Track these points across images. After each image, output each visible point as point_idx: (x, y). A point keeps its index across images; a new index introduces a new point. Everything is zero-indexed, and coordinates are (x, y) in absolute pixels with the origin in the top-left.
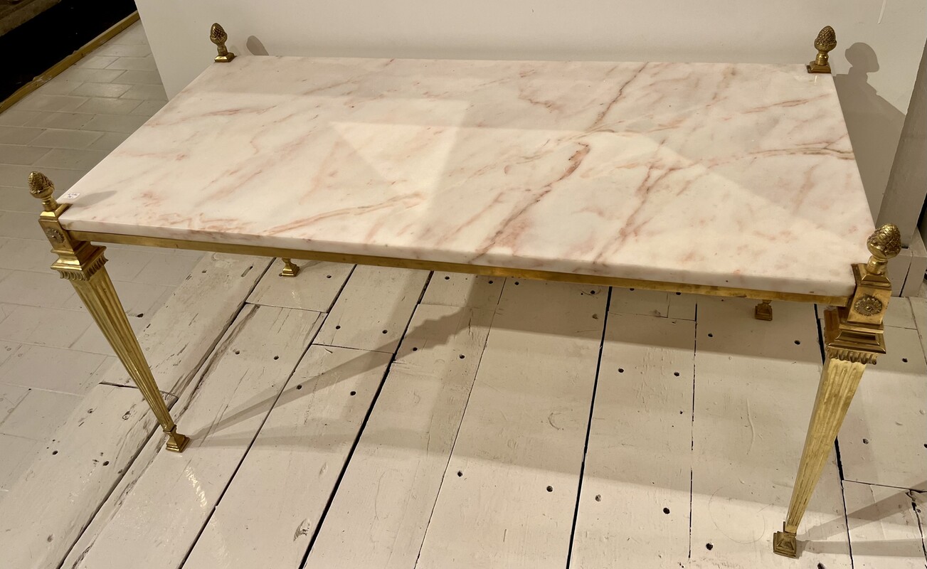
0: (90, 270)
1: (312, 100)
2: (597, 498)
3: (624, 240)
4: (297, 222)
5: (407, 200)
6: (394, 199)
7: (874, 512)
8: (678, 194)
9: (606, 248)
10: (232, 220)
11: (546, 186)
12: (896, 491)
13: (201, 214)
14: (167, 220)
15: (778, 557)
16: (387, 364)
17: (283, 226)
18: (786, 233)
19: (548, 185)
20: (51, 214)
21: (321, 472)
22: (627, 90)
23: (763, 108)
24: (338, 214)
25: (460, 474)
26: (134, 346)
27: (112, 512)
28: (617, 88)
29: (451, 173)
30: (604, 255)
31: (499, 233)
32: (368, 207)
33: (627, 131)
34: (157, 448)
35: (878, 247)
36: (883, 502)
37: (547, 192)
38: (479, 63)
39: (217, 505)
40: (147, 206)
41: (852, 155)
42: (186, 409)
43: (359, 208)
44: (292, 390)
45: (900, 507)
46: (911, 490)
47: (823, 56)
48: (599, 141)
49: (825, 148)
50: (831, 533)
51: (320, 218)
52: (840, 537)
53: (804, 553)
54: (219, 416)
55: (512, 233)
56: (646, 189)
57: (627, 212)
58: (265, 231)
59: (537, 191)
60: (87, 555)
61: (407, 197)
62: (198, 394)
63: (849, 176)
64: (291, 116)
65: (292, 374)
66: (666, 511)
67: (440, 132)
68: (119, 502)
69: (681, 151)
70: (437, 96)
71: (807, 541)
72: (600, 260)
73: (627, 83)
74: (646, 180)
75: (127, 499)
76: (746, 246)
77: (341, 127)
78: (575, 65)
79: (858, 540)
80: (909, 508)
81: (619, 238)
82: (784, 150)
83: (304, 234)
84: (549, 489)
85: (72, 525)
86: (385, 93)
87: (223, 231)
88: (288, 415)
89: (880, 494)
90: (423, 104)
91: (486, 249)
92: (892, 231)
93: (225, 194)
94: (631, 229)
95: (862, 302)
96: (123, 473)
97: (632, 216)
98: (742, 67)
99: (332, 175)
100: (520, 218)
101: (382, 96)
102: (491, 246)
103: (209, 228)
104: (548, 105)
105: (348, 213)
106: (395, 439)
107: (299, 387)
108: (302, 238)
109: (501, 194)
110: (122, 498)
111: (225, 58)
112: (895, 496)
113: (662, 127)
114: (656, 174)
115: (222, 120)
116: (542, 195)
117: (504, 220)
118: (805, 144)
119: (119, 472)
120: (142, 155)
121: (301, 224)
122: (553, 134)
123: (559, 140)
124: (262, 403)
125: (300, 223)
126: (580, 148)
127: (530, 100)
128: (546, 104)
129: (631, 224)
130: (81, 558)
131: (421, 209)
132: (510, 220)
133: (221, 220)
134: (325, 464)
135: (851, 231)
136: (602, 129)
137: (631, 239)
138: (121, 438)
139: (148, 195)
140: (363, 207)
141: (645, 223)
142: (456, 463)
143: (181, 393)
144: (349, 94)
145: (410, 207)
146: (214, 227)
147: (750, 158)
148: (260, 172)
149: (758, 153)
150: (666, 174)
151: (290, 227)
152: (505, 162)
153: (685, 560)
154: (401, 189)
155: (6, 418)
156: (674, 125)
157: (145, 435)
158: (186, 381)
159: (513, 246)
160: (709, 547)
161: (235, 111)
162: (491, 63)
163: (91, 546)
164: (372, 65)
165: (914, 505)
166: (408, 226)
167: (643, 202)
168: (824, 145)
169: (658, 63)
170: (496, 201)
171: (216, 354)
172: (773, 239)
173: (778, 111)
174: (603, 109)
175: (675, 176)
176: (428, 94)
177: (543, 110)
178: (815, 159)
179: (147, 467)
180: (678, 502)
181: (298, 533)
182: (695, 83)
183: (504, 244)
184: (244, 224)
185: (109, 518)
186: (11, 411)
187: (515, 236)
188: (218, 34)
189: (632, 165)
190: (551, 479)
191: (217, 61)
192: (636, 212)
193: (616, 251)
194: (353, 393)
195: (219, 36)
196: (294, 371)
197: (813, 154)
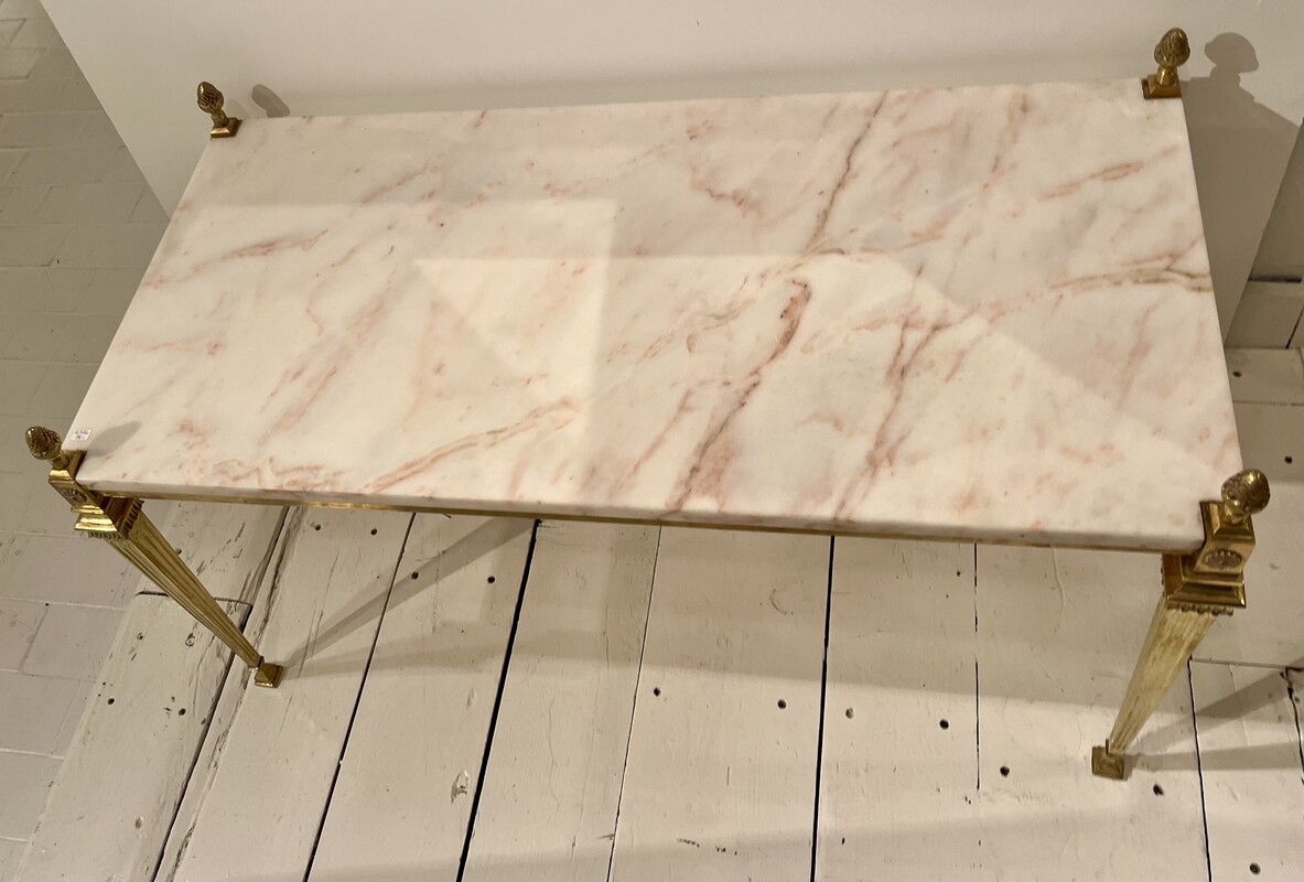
0: (126, 524)
1: (375, 214)
2: (848, 714)
3: (874, 475)
4: (408, 466)
5: (553, 414)
6: (535, 414)
7: (1233, 706)
8: (948, 379)
9: (849, 490)
10: (317, 468)
11: (751, 374)
12: (1266, 672)
13: (271, 460)
14: (224, 472)
15: (1098, 779)
16: (531, 530)
17: (389, 476)
18: (1106, 448)
19: (756, 372)
20: (64, 473)
21: (469, 702)
22: (861, 158)
23: (1072, 187)
24: (462, 447)
25: (657, 692)
26: (196, 587)
27: (209, 779)
28: (842, 156)
29: (611, 355)
30: (848, 504)
31: (695, 470)
32: (501, 431)
33: (865, 250)
34: (242, 682)
35: (1236, 503)
36: (1246, 691)
37: (755, 385)
38: (621, 111)
39: (341, 758)
40: (190, 448)
41: (1208, 282)
42: (266, 621)
43: (489, 433)
44: (404, 581)
45: (1270, 696)
46: (1287, 669)
47: (1168, 74)
48: (825, 274)
49: (1168, 269)
50: (1173, 740)
51: (438, 457)
52: (1184, 746)
53: (1135, 772)
54: (314, 629)
55: (714, 471)
56: (899, 372)
57: (874, 420)
58: (367, 486)
59: (741, 385)
60: (191, 840)
61: (552, 408)
62: (278, 598)
63: (1202, 325)
64: (353, 251)
65: (401, 556)
66: (944, 724)
67: (581, 271)
68: (213, 764)
69: (947, 291)
70: (565, 191)
71: (1139, 755)
72: (843, 515)
73: (857, 142)
74: (899, 353)
75: (222, 757)
76: (1049, 476)
77: (432, 267)
78: (774, 105)
79: (1209, 748)
80: (1282, 696)
81: (867, 470)
82: (1105, 276)
83: (422, 489)
84: (782, 705)
85: (162, 801)
86: (485, 190)
87: (308, 489)
88: (407, 620)
89: (1243, 677)
90: (546, 210)
91: (680, 502)
92: (1256, 481)
93: (292, 418)
94: (882, 452)
95: (1213, 557)
96: (208, 723)
97: (883, 427)
98: (1039, 92)
99: (438, 370)
100: (723, 438)
101: (481, 198)
102: (687, 494)
103: (288, 484)
104: (739, 200)
105: (475, 444)
106: (562, 647)
107: (415, 576)
108: (420, 495)
109: (688, 394)
110: (216, 758)
111: (226, 131)
112: (1264, 680)
113: (918, 238)
114: (914, 337)
115: (254, 265)
116: (747, 393)
117: (699, 445)
118: (1137, 262)
119: (203, 723)
120: (155, 348)
121: (414, 469)
122: (752, 264)
123: (762, 276)
124: (369, 605)
125: (412, 469)
126: (796, 291)
127: (709, 190)
128: (734, 198)
129: (881, 442)
130: (186, 844)
131: (577, 429)
132: (707, 445)
133: (300, 469)
134: (472, 690)
135: (1201, 439)
136: (827, 246)
137: (884, 472)
138: (192, 675)
139: (186, 427)
140: (494, 432)
141: (902, 439)
142: (650, 676)
143: (255, 598)
144: (431, 195)
145: (561, 427)
146: (294, 483)
147: (1052, 296)
148: (334, 372)
149: (1066, 284)
150: (928, 339)
151: (399, 476)
152: (686, 327)
153: (972, 793)
154: (543, 393)
155: (28, 651)
156: (934, 232)
157: (222, 666)
158: (257, 579)
159: (717, 495)
160: (1004, 771)
161: (268, 247)
162: (639, 109)
163: (194, 827)
164: (453, 126)
165: (1290, 691)
166: (565, 464)
167: (897, 399)
168: (1165, 262)
169: (903, 92)
170: (683, 407)
171: (288, 532)
172: (1087, 460)
173: (1095, 190)
174: (823, 202)
175: (944, 340)
176: (550, 190)
177: (730, 212)
178: (1153, 293)
179: (236, 711)
180: (960, 711)
181: (455, 792)
182: (962, 134)
183: (705, 491)
184: (335, 474)
185: (206, 787)
186: (31, 640)
187: (718, 474)
188: (210, 98)
189: (875, 324)
190: (784, 689)
191: (213, 136)
192: (889, 417)
193: (866, 495)
194: (491, 580)
195: (213, 103)
196: (403, 551)
197: (1148, 282)
